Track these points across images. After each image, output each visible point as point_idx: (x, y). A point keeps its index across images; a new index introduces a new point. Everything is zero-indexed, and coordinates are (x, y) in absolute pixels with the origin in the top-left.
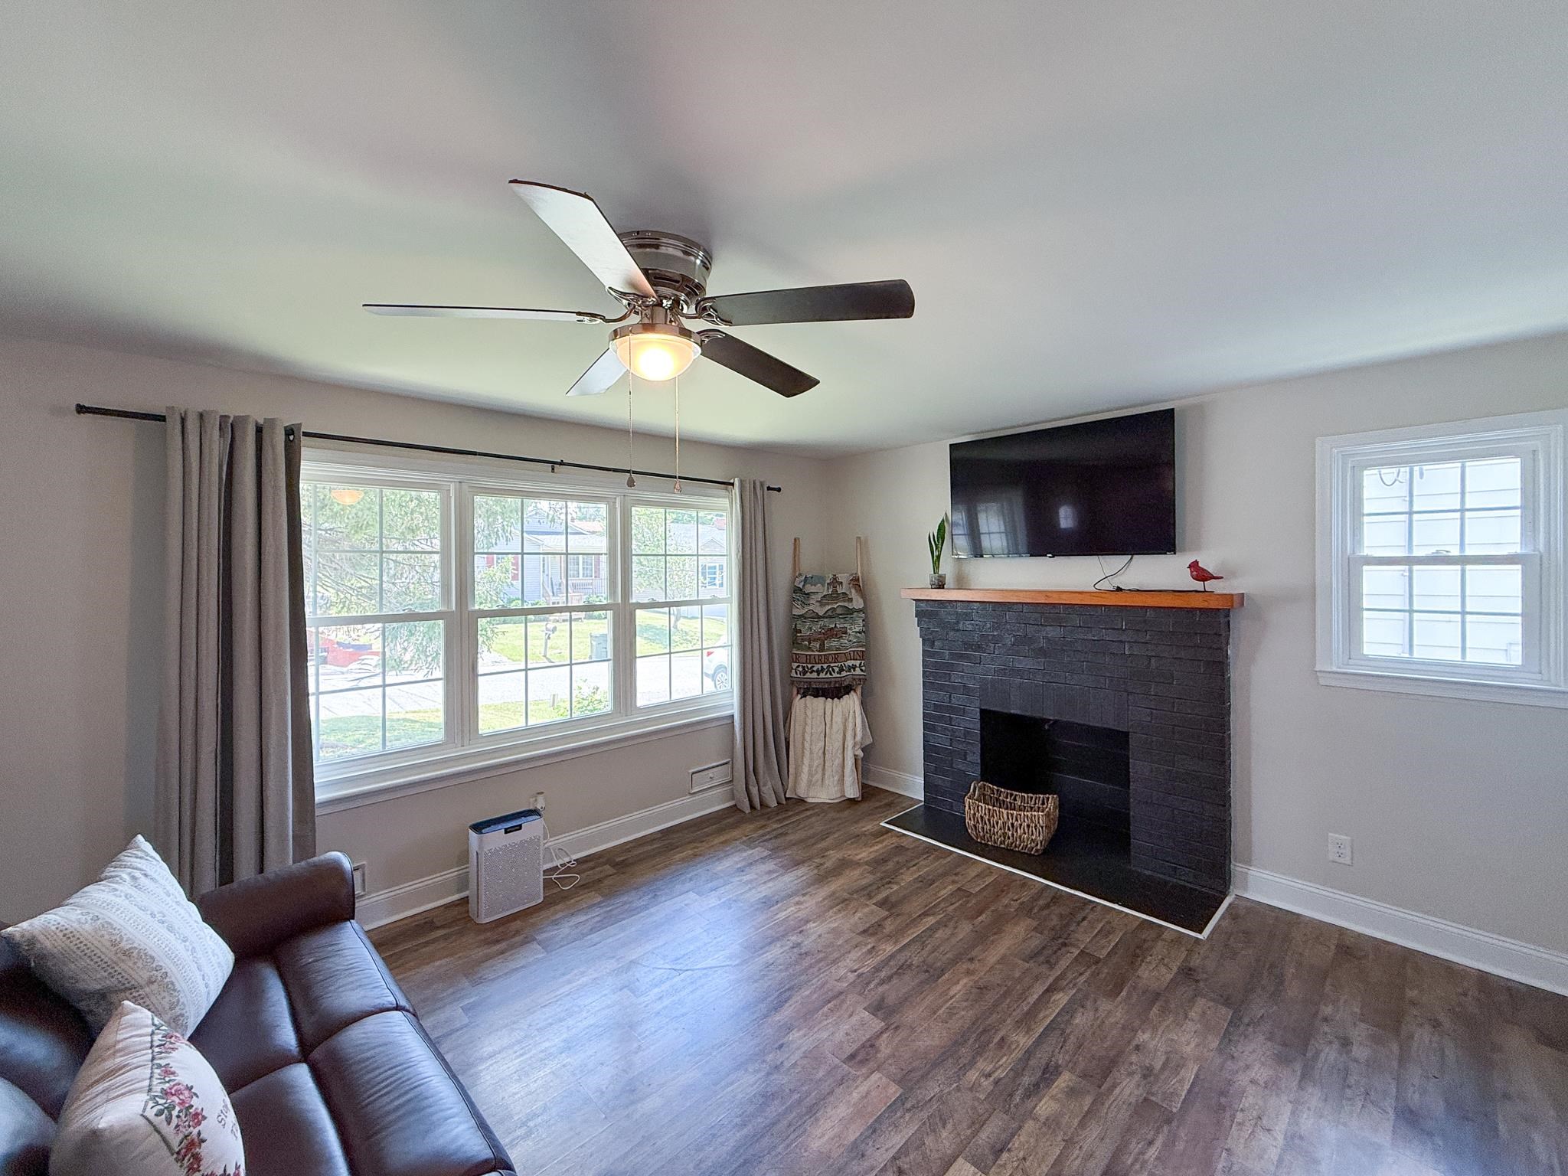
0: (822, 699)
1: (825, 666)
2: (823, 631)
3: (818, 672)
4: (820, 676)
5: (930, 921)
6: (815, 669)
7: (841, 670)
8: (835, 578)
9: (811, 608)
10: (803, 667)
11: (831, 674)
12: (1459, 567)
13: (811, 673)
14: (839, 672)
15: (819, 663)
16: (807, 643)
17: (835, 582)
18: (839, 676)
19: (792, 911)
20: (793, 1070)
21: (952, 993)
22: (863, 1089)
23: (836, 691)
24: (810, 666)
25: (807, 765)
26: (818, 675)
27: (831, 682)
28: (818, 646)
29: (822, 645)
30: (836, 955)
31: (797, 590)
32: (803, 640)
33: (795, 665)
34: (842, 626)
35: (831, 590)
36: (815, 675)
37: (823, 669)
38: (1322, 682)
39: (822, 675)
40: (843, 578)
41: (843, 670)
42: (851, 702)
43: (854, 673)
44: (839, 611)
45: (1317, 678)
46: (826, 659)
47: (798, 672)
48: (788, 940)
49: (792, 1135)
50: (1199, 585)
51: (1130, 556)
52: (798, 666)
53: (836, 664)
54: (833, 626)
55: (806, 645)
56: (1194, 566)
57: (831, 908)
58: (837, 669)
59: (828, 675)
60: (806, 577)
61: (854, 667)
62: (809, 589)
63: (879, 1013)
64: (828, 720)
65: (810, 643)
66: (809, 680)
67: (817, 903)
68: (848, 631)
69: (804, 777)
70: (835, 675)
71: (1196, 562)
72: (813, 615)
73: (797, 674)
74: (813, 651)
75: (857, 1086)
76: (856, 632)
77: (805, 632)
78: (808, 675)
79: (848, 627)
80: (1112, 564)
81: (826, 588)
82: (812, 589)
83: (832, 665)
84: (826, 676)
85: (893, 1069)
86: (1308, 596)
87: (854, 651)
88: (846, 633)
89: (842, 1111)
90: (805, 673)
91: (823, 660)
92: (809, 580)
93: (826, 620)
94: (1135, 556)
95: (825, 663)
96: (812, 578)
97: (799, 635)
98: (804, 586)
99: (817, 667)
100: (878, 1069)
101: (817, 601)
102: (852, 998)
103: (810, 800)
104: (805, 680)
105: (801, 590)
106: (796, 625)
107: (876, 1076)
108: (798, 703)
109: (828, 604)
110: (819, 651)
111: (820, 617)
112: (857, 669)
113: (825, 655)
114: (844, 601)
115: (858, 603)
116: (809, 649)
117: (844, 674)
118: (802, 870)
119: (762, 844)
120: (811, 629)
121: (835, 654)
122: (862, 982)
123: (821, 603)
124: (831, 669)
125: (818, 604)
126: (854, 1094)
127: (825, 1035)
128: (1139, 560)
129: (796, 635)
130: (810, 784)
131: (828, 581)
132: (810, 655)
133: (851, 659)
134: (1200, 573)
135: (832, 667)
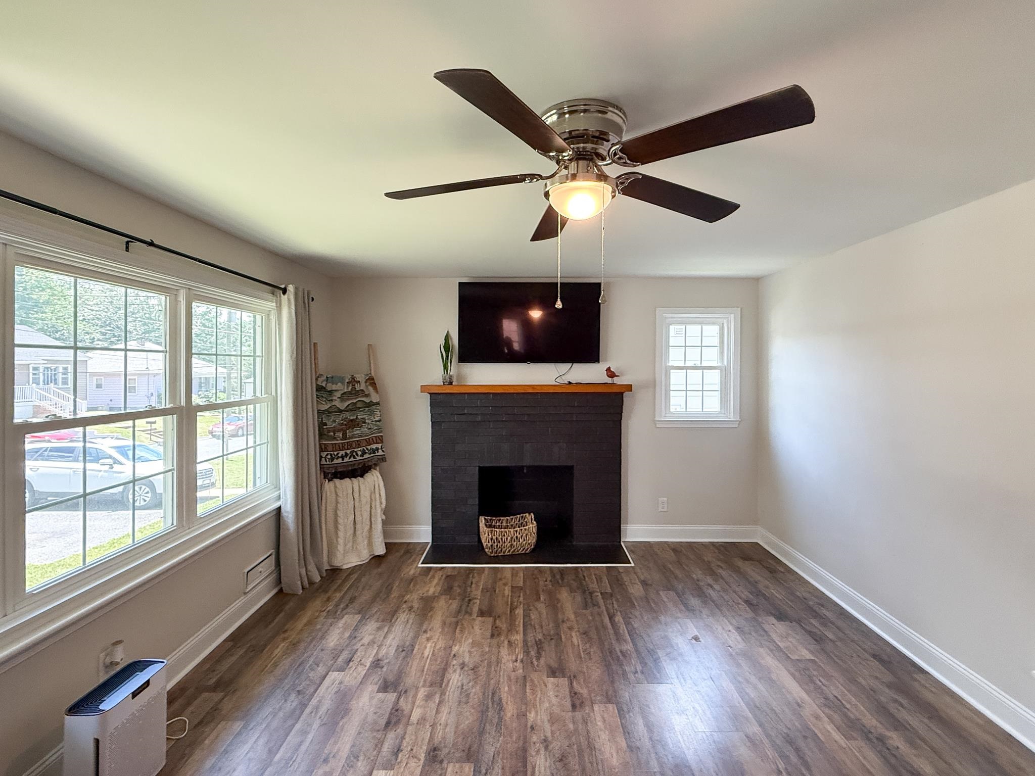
0: (347, 480)
1: (348, 452)
2: (345, 423)
3: (343, 457)
4: (345, 461)
5: (520, 611)
6: (340, 455)
7: (364, 453)
8: (353, 378)
9: (334, 403)
10: (331, 455)
11: (354, 458)
12: (701, 371)
13: (337, 459)
14: (362, 455)
15: (343, 450)
16: (332, 434)
17: (353, 381)
18: (361, 458)
19: (431, 646)
20: (555, 735)
21: (576, 643)
22: (598, 718)
23: (358, 471)
24: (336, 453)
25: (342, 537)
26: (343, 460)
27: (354, 464)
28: (341, 435)
29: (344, 434)
30: (494, 658)
31: (320, 389)
32: (329, 431)
33: (324, 454)
34: (362, 417)
35: (350, 388)
36: (340, 461)
37: (346, 455)
38: (658, 426)
39: (346, 460)
40: (360, 378)
41: (366, 453)
42: (376, 479)
43: (377, 454)
44: (359, 405)
45: (655, 424)
46: (350, 446)
47: (327, 460)
48: (453, 665)
49: (599, 767)
50: (609, 380)
51: (571, 364)
52: (327, 455)
53: (359, 449)
54: (355, 417)
55: (331, 435)
56: (608, 370)
57: (455, 631)
58: (360, 453)
59: (352, 459)
60: (327, 377)
61: (377, 449)
62: (330, 387)
63: (557, 674)
64: (356, 495)
65: (334, 434)
66: (335, 465)
67: (442, 633)
68: (367, 421)
69: (341, 548)
70: (358, 458)
71: (609, 368)
72: (336, 410)
73: (326, 461)
74: (337, 440)
75: (595, 719)
76: (376, 421)
77: (330, 425)
78: (335, 461)
79: (367, 418)
80: (563, 367)
81: (346, 387)
82: (334, 387)
83: (356, 450)
84: (351, 460)
85: (599, 698)
86: (652, 384)
87: (376, 437)
88: (364, 422)
89: (604, 736)
90: (332, 459)
91: (346, 447)
92: (330, 380)
93: (348, 413)
94: (574, 364)
95: (348, 449)
96: (332, 377)
97: (325, 427)
98: (326, 385)
99: (342, 453)
100: (592, 703)
101: (338, 398)
102: (534, 676)
103: (345, 567)
104: (332, 466)
105: (325, 388)
106: (322, 419)
107: (596, 707)
108: (329, 486)
109: (348, 400)
110: (342, 440)
111: (341, 411)
112: (380, 450)
113: (348, 442)
114: (362, 396)
115: (375, 398)
116: (335, 438)
117: (366, 456)
118: (402, 617)
119: (344, 612)
120: (335, 421)
121: (358, 441)
122: (528, 664)
123: (343, 398)
124: (354, 454)
125: (338, 400)
126: (599, 723)
127: (546, 705)
128: (577, 366)
129: (322, 427)
130: (346, 552)
131: (347, 381)
132: (335, 444)
133: (374, 443)
134: (611, 374)
135: (356, 452)
